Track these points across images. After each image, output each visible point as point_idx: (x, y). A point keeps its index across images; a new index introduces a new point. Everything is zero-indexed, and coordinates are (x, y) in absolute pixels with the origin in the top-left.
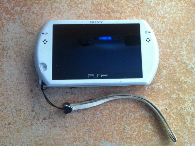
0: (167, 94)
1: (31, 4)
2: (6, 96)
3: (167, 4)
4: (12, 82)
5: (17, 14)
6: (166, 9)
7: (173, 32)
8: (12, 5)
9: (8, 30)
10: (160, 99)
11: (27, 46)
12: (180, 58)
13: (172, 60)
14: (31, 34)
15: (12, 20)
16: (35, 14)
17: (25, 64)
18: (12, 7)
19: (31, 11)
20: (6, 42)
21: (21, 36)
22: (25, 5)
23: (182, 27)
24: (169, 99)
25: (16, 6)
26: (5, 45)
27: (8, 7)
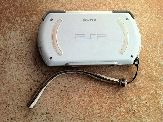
0: (147, 90)
1: (30, 15)
2: (8, 94)
3: (144, 15)
4: (14, 82)
5: (17, 23)
6: (143, 19)
7: (150, 38)
8: (13, 15)
9: (10, 37)
10: (141, 94)
11: (27, 51)
12: (156, 60)
13: (149, 62)
14: (30, 41)
15: (13, 29)
16: (34, 24)
17: (25, 66)
18: (13, 18)
19: (30, 21)
20: (9, 47)
21: (21, 42)
22: (24, 16)
23: (156, 34)
24: (148, 95)
25: (17, 16)
26: (8, 50)
27: (10, 17)
